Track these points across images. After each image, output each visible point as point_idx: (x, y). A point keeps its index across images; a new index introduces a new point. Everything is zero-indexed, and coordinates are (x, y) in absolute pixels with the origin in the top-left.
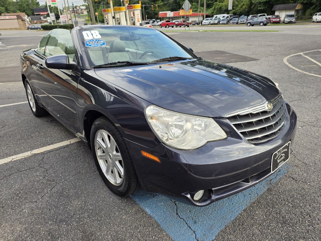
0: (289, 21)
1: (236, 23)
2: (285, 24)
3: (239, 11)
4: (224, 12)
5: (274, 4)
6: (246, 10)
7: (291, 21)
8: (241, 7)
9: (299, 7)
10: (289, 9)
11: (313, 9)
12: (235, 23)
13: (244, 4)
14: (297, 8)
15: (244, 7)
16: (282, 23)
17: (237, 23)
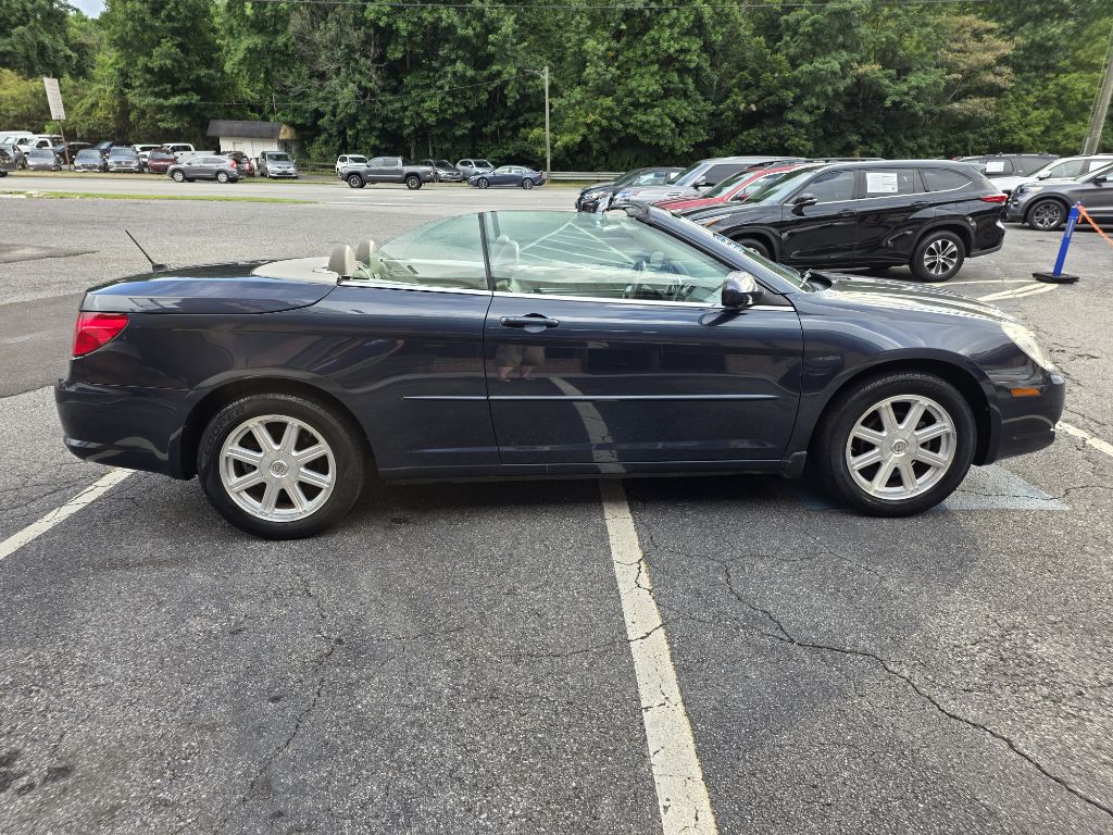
0: (280, 170)
1: (100, 168)
2: (271, 180)
3: (84, 126)
4: (17, 125)
5: (209, 116)
6: (112, 125)
7: (285, 173)
8: (88, 113)
9: (286, 133)
10: (262, 137)
11: (326, 143)
12: (95, 167)
13: (94, 105)
14: (282, 137)
15: (100, 114)
16: (258, 176)
17: (105, 169)
